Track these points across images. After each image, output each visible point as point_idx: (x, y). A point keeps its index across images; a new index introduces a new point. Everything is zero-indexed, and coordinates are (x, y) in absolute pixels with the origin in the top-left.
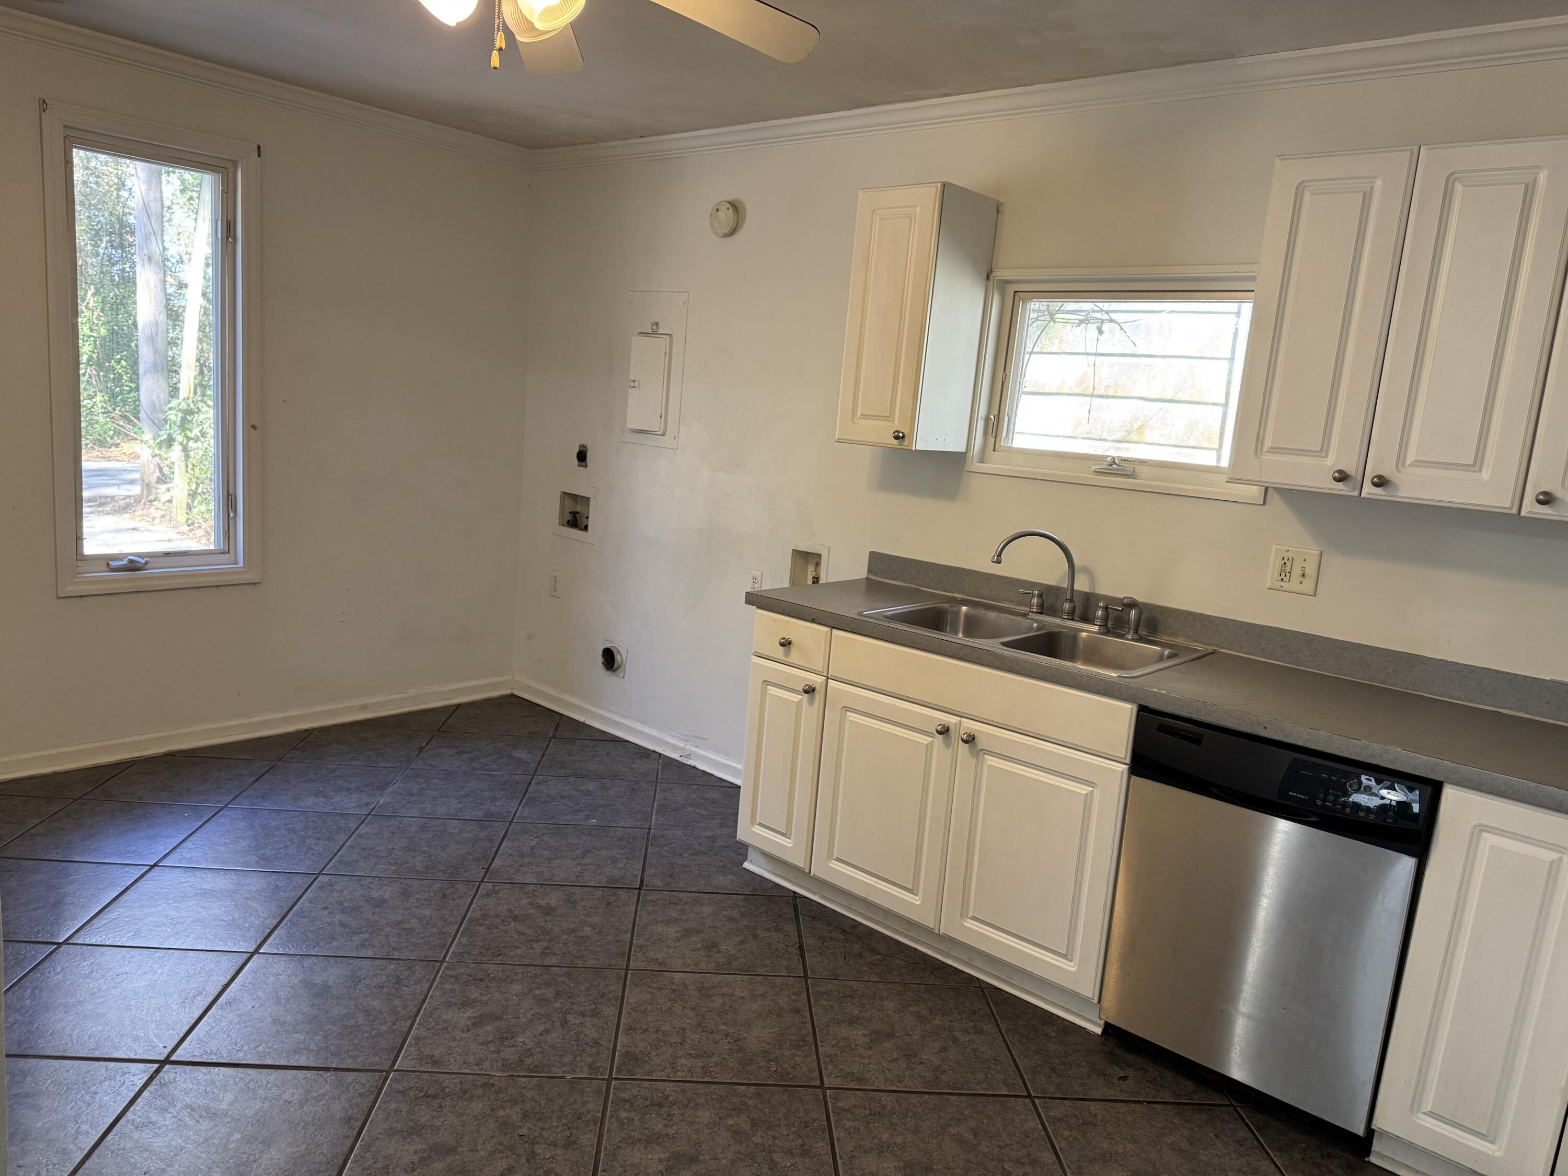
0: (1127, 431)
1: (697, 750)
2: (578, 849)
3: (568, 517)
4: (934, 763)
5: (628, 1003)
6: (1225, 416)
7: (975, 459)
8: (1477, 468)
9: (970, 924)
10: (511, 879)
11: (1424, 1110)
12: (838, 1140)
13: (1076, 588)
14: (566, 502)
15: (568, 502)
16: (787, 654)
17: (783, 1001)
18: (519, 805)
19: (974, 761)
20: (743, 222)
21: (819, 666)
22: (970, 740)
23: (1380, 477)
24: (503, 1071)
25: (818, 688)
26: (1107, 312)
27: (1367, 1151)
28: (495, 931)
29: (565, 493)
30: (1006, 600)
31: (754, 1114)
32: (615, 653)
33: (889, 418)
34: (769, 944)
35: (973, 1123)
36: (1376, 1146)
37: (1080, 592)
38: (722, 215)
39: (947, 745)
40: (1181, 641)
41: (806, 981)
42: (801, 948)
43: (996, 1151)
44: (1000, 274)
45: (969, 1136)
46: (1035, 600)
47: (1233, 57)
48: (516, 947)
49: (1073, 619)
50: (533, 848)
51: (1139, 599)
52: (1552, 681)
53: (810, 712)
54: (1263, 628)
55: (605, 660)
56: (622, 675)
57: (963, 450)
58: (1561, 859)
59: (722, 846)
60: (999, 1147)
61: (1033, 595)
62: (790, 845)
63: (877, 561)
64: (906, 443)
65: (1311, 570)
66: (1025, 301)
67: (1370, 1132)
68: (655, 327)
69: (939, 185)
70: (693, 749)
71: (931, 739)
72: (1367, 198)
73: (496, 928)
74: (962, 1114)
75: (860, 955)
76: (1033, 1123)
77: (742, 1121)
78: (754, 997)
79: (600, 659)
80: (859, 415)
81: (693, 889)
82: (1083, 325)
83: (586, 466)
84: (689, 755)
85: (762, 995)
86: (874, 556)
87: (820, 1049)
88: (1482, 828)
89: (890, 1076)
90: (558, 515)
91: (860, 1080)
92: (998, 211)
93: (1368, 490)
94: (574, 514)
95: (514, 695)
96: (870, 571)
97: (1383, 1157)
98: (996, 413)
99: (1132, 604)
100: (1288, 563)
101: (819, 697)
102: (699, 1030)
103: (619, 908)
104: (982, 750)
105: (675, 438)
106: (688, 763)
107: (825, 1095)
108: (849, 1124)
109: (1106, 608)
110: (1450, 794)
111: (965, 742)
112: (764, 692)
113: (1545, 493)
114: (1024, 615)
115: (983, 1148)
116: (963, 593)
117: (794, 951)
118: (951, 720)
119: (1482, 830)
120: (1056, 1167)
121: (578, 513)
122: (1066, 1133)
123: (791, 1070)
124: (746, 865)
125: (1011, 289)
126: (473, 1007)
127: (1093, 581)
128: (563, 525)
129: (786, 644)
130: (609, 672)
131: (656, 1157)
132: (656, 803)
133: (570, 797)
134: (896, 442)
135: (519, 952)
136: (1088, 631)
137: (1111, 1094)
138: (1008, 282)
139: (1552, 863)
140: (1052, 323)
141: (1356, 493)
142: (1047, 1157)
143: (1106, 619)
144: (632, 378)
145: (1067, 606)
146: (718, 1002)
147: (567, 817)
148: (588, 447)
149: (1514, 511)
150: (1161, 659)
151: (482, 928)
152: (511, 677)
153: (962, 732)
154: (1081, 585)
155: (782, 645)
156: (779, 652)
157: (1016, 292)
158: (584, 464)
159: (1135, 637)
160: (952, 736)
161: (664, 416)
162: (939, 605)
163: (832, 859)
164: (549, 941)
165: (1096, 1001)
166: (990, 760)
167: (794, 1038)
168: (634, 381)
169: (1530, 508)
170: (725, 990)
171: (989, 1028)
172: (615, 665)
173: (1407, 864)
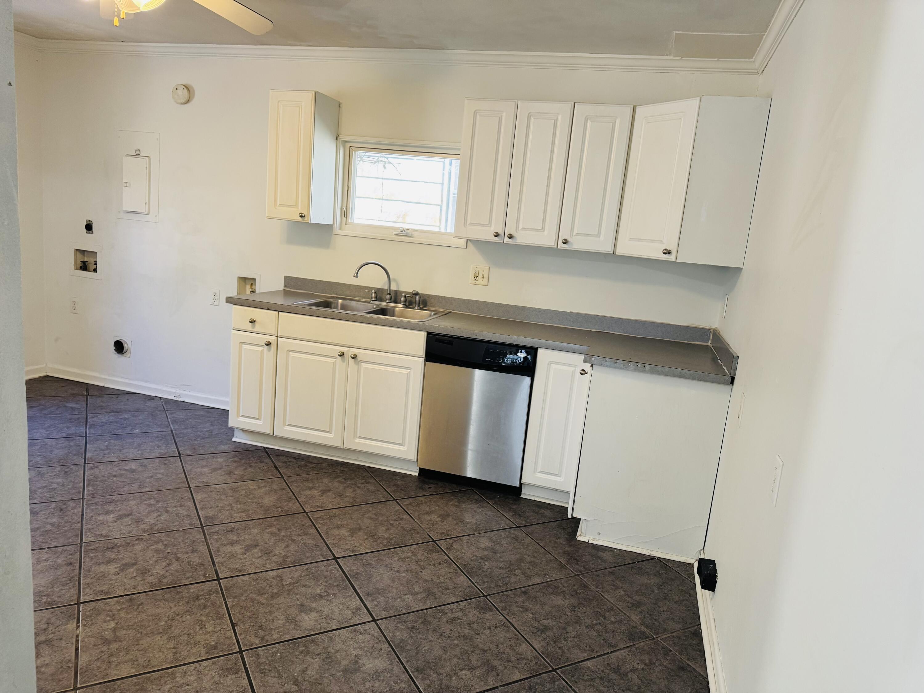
0: (397, 217)
1: (184, 392)
2: (134, 444)
3: (79, 264)
4: (337, 371)
5: (197, 499)
6: (441, 210)
7: (337, 229)
8: (543, 231)
9: (358, 440)
10: (102, 460)
11: (538, 471)
12: (319, 527)
13: (391, 289)
14: (78, 255)
15: (79, 256)
16: (253, 327)
17: (275, 487)
18: (86, 428)
19: (357, 366)
20: (194, 95)
21: (273, 331)
22: (354, 357)
23: (510, 235)
24: (145, 533)
25: (272, 342)
26: (387, 158)
27: (520, 494)
28: (106, 483)
29: (77, 250)
30: (358, 296)
31: (278, 526)
32: (123, 343)
33: (296, 206)
34: (259, 468)
35: (374, 512)
36: (523, 491)
37: (393, 290)
38: (180, 92)
39: (343, 361)
40: (437, 309)
41: (283, 479)
42: (276, 467)
43: (386, 519)
44: (342, 137)
45: (373, 516)
46: (373, 295)
47: (443, 49)
48: (123, 487)
49: (391, 302)
50: (107, 446)
51: (420, 292)
52: (570, 312)
53: (269, 355)
54: (469, 300)
55: (116, 348)
56: (129, 356)
57: (332, 223)
58: (575, 369)
59: (217, 434)
60: (387, 517)
61: (372, 293)
62: (261, 424)
63: (289, 281)
64: (306, 219)
65: (486, 276)
66: (355, 151)
67: (521, 484)
68: (138, 152)
69: (313, 92)
70: (181, 392)
71: (335, 360)
72: (500, 119)
73: (106, 481)
74: (369, 510)
75: (306, 466)
76: (398, 508)
77: (274, 530)
78: (259, 488)
79: (112, 348)
80: (278, 205)
81: (209, 453)
82: (376, 164)
83: (92, 233)
84: (180, 395)
85: (264, 487)
86: (286, 278)
87: (300, 500)
88: (551, 363)
89: (334, 503)
90: (73, 263)
91: (321, 507)
92: (339, 107)
93: (507, 240)
94: (84, 262)
95: (48, 376)
96: (285, 286)
97: (525, 495)
98: (346, 206)
99: (416, 294)
100: (477, 273)
101: (273, 347)
102: (238, 503)
103: (172, 465)
104: (360, 361)
105: (156, 216)
106: (179, 400)
107: (307, 515)
108: (321, 522)
109: (405, 296)
110: (541, 353)
111: (353, 358)
112: (240, 349)
113: (565, 239)
114: (369, 302)
115: (380, 519)
116: (336, 294)
117: (273, 469)
118: (344, 350)
119: (551, 364)
120: (410, 519)
121: (87, 262)
122: (412, 508)
123: (289, 509)
124: (234, 439)
125: (348, 145)
126: (113, 513)
127: (398, 285)
128: (77, 269)
129: (253, 322)
130: (120, 355)
131: (239, 548)
132: (169, 420)
133: (116, 422)
134: (300, 218)
135: (125, 489)
136: (398, 307)
137: (426, 494)
138: (346, 142)
139: (573, 371)
140: (361, 162)
141: (502, 241)
142: (406, 516)
143: (405, 301)
144: (124, 181)
145: (388, 297)
146: (243, 492)
147: (119, 431)
148: (93, 222)
149: (556, 247)
150: (431, 316)
151: (98, 482)
152: (44, 365)
153: (350, 354)
154: (394, 287)
155: (251, 322)
156: (249, 326)
157: (350, 147)
158: (91, 232)
159: (419, 308)
160: (346, 357)
161: (147, 204)
162: (327, 300)
163: (286, 425)
164: (140, 483)
165: (416, 461)
166: (364, 365)
167: (285, 498)
168: (126, 183)
169: (561, 245)
170: (244, 488)
171: (372, 481)
172: (124, 350)
173: (528, 379)
